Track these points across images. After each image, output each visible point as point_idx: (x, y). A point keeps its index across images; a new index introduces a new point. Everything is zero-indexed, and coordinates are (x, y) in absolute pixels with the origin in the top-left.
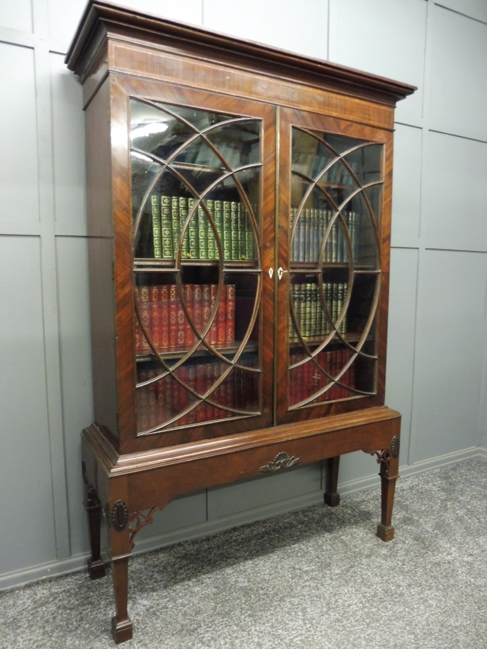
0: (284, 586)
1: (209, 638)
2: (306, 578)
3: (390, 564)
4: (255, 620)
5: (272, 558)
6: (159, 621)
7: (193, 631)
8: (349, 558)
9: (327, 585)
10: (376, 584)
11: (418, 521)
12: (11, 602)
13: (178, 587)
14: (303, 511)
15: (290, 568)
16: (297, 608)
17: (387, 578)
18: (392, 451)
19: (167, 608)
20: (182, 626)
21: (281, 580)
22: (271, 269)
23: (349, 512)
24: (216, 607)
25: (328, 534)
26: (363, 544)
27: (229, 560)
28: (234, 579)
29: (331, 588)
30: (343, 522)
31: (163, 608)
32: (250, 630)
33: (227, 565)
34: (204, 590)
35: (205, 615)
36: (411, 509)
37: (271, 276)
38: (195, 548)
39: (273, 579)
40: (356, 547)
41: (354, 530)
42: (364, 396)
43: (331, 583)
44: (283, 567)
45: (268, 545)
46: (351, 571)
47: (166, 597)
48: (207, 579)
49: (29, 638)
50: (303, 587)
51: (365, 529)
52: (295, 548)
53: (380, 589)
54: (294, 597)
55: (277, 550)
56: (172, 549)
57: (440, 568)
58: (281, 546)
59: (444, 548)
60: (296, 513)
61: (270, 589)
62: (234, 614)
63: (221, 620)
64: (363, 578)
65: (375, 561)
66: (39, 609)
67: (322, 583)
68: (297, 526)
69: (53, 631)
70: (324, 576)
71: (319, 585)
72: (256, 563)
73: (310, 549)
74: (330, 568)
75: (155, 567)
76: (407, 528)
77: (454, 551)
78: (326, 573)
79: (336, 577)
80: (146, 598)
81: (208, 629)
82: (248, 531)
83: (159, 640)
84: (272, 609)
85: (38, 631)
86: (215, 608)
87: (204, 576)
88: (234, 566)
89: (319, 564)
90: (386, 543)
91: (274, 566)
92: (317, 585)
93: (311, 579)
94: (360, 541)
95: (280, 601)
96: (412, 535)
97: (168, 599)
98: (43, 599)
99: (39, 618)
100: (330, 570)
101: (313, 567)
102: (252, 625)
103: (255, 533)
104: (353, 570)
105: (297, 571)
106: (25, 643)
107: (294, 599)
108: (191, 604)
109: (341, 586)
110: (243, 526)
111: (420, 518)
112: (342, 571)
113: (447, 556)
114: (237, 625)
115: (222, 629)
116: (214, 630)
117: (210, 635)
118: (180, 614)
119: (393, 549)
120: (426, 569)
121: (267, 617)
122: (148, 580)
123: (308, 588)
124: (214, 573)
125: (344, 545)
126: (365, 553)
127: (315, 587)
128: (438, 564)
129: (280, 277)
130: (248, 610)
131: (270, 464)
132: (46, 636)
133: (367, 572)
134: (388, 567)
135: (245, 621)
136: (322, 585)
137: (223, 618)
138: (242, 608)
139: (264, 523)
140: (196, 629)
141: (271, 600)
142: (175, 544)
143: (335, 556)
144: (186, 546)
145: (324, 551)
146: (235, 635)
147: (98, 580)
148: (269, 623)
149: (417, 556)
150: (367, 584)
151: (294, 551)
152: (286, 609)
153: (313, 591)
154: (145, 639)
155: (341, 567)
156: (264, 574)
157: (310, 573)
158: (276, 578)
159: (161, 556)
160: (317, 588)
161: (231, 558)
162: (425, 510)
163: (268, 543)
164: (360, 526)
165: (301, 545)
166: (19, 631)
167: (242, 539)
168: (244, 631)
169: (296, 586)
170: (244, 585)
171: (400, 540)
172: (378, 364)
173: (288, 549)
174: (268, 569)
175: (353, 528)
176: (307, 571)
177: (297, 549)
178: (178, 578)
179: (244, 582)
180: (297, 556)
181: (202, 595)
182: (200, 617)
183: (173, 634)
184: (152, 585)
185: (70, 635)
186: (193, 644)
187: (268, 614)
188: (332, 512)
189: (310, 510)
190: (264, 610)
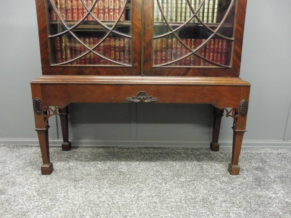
0: (143, 177)
1: (80, 186)
2: (160, 178)
3: (223, 186)
4: (110, 187)
5: (151, 164)
6: (68, 172)
7: (76, 181)
8: (197, 176)
10: (201, 193)
11: (267, 170)
12: (27, 150)
13: (93, 162)
14: (192, 149)
15: (156, 170)
16: (138, 189)
17: (213, 193)
18: (240, 110)
20: (76, 177)
21: (144, 174)
23: (222, 156)
24: (99, 175)
25: (196, 162)
26: (214, 172)
27: (128, 159)
28: (121, 167)
29: (170, 186)
30: (211, 159)
31: (76, 168)
32: (102, 190)
33: (125, 161)
34: (102, 167)
35: (90, 177)
36: (268, 163)
38: (119, 150)
39: (141, 172)
40: (208, 172)
41: (216, 164)
42: (220, 67)
43: (172, 184)
44: (153, 169)
46: (191, 182)
47: (83, 165)
48: (109, 163)
49: (18, 162)
50: (154, 181)
51: (224, 165)
53: (201, 197)
54: (142, 184)
55: (158, 161)
56: (107, 148)
57: (259, 199)
58: (163, 160)
59: (274, 189)
60: (187, 149)
61: (134, 176)
62: (103, 181)
63: (94, 181)
64: (195, 188)
65: (213, 183)
66: (33, 155)
68: (182, 154)
69: (27, 163)
70: (171, 180)
71: (163, 183)
72: (140, 164)
73: (178, 165)
74: (179, 177)
75: (92, 153)
76: (255, 172)
77: (282, 193)
78: (174, 179)
79: (179, 182)
80: (74, 163)
81: (84, 183)
82: (152, 150)
83: (59, 179)
84: (125, 185)
85: (23, 161)
86: (97, 176)
87: (109, 162)
88: (128, 162)
89: (175, 174)
90: (231, 176)
91: (148, 168)
92: (162, 182)
93: (162, 179)
94: (213, 170)
95: (133, 183)
96: (254, 176)
98: (38, 152)
99: (29, 157)
101: (170, 174)
102: (106, 188)
103: (155, 152)
104: (193, 182)
105: (158, 173)
106: (15, 164)
107: (141, 184)
108: (89, 171)
109: (177, 187)
111: (270, 170)
113: (271, 194)
114: (99, 186)
115: (90, 185)
116: (86, 184)
117: (82, 185)
118: (80, 173)
119: (233, 180)
120: (247, 197)
121: (117, 187)
122: (83, 157)
123: (155, 182)
124: (115, 162)
125: (201, 169)
126: (211, 177)
127: (161, 183)
128: (260, 196)
130: (112, 181)
132: (23, 164)
133: (202, 186)
134: (219, 187)
135: (105, 185)
136: (166, 183)
138: (110, 180)
139: (164, 149)
140: (79, 181)
141: (128, 181)
142: (111, 147)
143: (189, 173)
144: (116, 148)
145: (185, 168)
146: (92, 189)
147: (65, 152)
148: (115, 190)
149: (247, 188)
150: (194, 191)
151: (167, 164)
152: (132, 187)
153: (157, 185)
154: (54, 177)
155: (187, 179)
156: (139, 169)
157: (165, 176)
158: (144, 172)
159: (100, 150)
160: (161, 184)
161: (130, 158)
162: (278, 167)
163: (156, 157)
164: (222, 164)
165: (174, 163)
166: (18, 159)
167: (145, 153)
168: (99, 189)
169: (150, 179)
170: (123, 171)
171: (243, 177)
172: (235, 44)
173: (165, 162)
174: (144, 168)
175: (216, 163)
176: (164, 175)
177: (170, 164)
178: (97, 159)
179: (125, 169)
180: (166, 167)
181: (99, 168)
182: (87, 177)
183: (67, 179)
184: (83, 159)
185: (31, 166)
186: (70, 186)
187: (120, 186)
188: (210, 153)
189: (197, 149)
190: (120, 184)
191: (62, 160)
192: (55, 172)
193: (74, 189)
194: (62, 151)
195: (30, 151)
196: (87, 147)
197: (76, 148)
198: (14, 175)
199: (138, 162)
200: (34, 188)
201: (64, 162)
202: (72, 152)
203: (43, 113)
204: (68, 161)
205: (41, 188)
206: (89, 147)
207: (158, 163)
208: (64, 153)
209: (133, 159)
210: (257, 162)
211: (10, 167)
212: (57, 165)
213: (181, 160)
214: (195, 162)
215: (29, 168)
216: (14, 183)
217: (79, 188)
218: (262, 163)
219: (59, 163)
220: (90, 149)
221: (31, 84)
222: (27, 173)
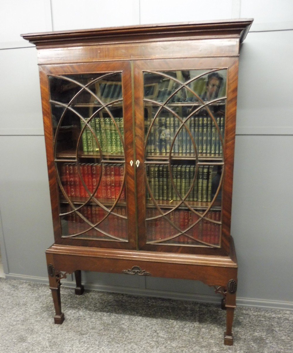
0: (139, 337)
2: (154, 340)
4: (108, 345)
5: (152, 321)
6: (77, 323)
7: (82, 335)
8: (190, 342)
9: (159, 348)
11: (266, 343)
12: (45, 290)
13: (100, 313)
14: (202, 304)
15: (154, 330)
16: (131, 351)
18: (228, 289)
19: (85, 320)
20: (81, 330)
21: (142, 334)
22: (132, 161)
24: (102, 330)
25: (198, 323)
26: (209, 339)
27: (133, 312)
28: (124, 322)
29: (159, 351)
30: (215, 321)
32: (101, 347)
33: (129, 314)
34: (107, 320)
35: (94, 331)
36: (274, 334)
37: (131, 165)
38: (127, 299)
39: (140, 331)
40: (203, 338)
42: (208, 247)
43: (163, 349)
44: (152, 328)
45: (159, 314)
46: (181, 349)
47: (90, 315)
48: (114, 316)
49: (36, 306)
50: (147, 343)
51: (223, 331)
52: (170, 322)
54: (136, 345)
55: (160, 319)
56: (117, 295)
58: (165, 318)
60: (196, 303)
61: (132, 335)
62: (104, 337)
63: (96, 336)
67: (158, 346)
68: (187, 311)
69: (44, 308)
70: (163, 344)
71: (155, 346)
72: (143, 320)
73: (177, 326)
74: (173, 341)
75: (102, 300)
76: (251, 344)
78: (167, 342)
79: (170, 347)
80: (84, 312)
81: (88, 337)
82: (160, 302)
83: (68, 331)
84: (121, 344)
85: (40, 305)
86: (100, 330)
87: (114, 314)
88: (131, 316)
89: (170, 336)
90: (224, 346)
91: (148, 326)
93: (156, 341)
94: (209, 337)
95: (129, 343)
96: (248, 349)
97: (90, 316)
99: (46, 300)
100: (171, 342)
101: (165, 336)
102: (104, 346)
103: (162, 305)
104: (183, 349)
105: (155, 334)
106: (34, 307)
107: (135, 346)
108: (95, 323)
110: (160, 298)
111: (271, 343)
112: (177, 346)
114: (99, 342)
115: (92, 340)
116: (89, 339)
117: (85, 340)
118: (87, 325)
119: (223, 351)
121: (114, 346)
122: (93, 305)
123: (148, 345)
124: (120, 315)
125: (198, 334)
126: (203, 344)
129: (138, 166)
130: (111, 339)
131: (128, 270)
132: (41, 308)
135: (104, 342)
137: (98, 336)
138: (110, 337)
139: (172, 302)
140: (84, 334)
141: (125, 340)
142: (121, 294)
143: (184, 337)
144: (125, 296)
145: (182, 331)
146: (93, 346)
147: (78, 296)
148: (111, 349)
151: (167, 323)
152: (126, 348)
153: (149, 348)
154: (65, 327)
155: (178, 344)
156: (139, 327)
157: (160, 338)
158: (142, 331)
159: (110, 296)
160: (152, 347)
161: (135, 311)
162: (283, 340)
163: (161, 313)
164: (222, 328)
165: (176, 322)
166: (36, 302)
167: (152, 305)
168: (99, 346)
169: (145, 341)
170: (124, 327)
171: (235, 348)
172: (223, 227)
173: (166, 321)
174: (144, 325)
175: (217, 327)
176: (159, 336)
177: (170, 323)
178: (104, 309)
179: (126, 325)
180: (165, 327)
181: (104, 322)
182: (91, 331)
183: (74, 332)
184: (92, 307)
185: (47, 312)
186: (76, 340)
187: (117, 345)
188: (218, 312)
189: (207, 305)
190: (117, 343)
191: (73, 307)
192: (66, 321)
193: (78, 344)
194: (76, 295)
195: (48, 292)
196: (99, 292)
197: (88, 291)
198: (33, 321)
199: (141, 318)
200: (47, 338)
201: (74, 310)
202: (84, 298)
203: (55, 276)
204: (79, 309)
205: (53, 338)
206: (101, 292)
207: (159, 321)
208: (76, 298)
209: (137, 313)
210: (263, 330)
211: (30, 311)
212: (69, 313)
213: (184, 319)
214: (196, 323)
215: (45, 314)
216: (32, 330)
217: (83, 343)
218: (267, 332)
219: (70, 311)
220: (101, 294)
221: (46, 253)
222: (43, 320)
